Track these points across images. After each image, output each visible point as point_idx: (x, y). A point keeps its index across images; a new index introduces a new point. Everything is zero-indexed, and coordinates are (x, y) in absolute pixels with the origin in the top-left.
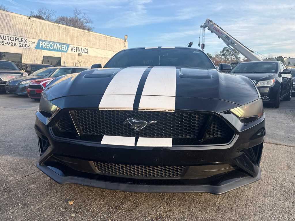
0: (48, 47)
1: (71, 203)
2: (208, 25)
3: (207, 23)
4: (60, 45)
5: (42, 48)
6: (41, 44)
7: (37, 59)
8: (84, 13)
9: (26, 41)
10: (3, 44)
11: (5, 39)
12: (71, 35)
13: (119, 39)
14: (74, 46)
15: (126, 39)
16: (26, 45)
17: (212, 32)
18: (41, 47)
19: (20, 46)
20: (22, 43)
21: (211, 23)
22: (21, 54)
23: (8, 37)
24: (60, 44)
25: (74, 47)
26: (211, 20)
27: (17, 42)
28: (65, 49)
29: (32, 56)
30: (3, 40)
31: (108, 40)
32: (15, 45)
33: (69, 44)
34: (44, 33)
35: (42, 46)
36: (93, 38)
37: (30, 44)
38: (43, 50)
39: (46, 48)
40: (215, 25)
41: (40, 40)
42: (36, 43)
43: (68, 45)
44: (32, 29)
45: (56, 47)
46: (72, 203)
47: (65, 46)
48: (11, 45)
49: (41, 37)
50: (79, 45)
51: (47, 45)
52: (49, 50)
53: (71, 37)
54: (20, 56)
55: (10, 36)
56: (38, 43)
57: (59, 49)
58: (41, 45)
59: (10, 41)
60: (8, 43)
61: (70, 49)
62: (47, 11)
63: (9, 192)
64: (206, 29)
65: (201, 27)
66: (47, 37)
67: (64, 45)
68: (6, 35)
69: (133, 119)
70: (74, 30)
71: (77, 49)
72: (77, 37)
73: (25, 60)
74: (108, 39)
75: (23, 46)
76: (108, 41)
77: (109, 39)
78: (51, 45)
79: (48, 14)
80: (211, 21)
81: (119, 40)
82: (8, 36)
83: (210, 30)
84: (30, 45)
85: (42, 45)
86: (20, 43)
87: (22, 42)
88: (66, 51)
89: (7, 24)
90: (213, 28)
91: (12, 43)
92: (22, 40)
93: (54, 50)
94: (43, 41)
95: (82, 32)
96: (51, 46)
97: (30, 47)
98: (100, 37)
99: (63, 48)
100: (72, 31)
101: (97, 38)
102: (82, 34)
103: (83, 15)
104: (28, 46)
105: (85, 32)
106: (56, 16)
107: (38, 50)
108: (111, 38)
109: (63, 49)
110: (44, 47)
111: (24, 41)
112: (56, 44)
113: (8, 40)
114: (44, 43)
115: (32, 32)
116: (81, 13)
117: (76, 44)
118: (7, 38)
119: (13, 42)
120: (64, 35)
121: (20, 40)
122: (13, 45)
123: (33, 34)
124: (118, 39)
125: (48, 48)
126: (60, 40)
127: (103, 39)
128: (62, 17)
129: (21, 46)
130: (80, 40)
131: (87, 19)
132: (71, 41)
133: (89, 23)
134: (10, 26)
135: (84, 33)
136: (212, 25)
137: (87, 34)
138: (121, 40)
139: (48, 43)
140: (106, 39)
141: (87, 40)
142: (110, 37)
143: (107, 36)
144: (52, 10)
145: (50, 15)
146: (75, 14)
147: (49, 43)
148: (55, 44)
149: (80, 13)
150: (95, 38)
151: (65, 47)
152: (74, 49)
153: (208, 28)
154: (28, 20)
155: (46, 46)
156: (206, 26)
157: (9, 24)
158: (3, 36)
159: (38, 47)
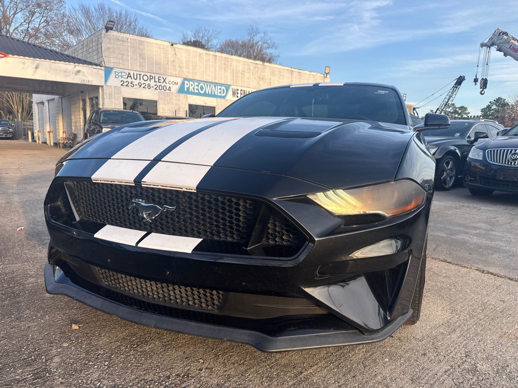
0: (197, 89)
1: (75, 327)
2: (498, 42)
3: (496, 38)
4: (215, 86)
5: (188, 92)
6: (187, 84)
7: (179, 109)
8: (264, 33)
9: (164, 81)
10: (132, 85)
11: (135, 78)
12: (233, 70)
13: (315, 74)
14: (237, 88)
15: (327, 74)
16: (165, 87)
17: (505, 55)
18: (186, 90)
19: (155, 89)
20: (158, 84)
21: (506, 37)
22: (157, 101)
23: (140, 75)
24: (216, 84)
25: (238, 90)
26: (504, 30)
27: (152, 83)
28: (223, 93)
29: (173, 104)
30: (133, 80)
31: (294, 76)
32: (149, 87)
33: (230, 85)
34: (192, 68)
35: (188, 88)
36: (269, 74)
37: (170, 85)
38: (189, 96)
39: (193, 91)
40: (512, 41)
41: (185, 79)
42: (179, 84)
43: (228, 87)
44: (174, 61)
45: (208, 90)
46: (77, 327)
47: (223, 88)
48: (144, 87)
49: (187, 74)
50: (246, 86)
51: (196, 87)
52: (199, 94)
53: (233, 73)
54: (154, 103)
55: (143, 74)
56: (183, 84)
57: (213, 94)
58: (186, 86)
59: (142, 82)
60: (140, 84)
61: (230, 92)
62: (207, 31)
63: (15, 298)
64: (494, 48)
65: (482, 45)
66: (196, 74)
67: (221, 86)
68: (138, 73)
69: (141, 200)
70: (238, 61)
71: (242, 92)
72: (243, 73)
73: (162, 111)
74: (295, 74)
75: (161, 88)
76: (294, 79)
77: (297, 74)
78: (202, 86)
79: (208, 37)
80: (506, 34)
81: (314, 76)
82: (140, 73)
83: (500, 51)
84: (170, 87)
85: (188, 86)
86: (156, 83)
87: (159, 82)
88: (224, 97)
89: (140, 55)
90: (508, 46)
91: (145, 85)
92: (159, 80)
93: (205, 95)
94: (189, 80)
95: (252, 64)
96: (202, 88)
97: (170, 90)
98: (281, 71)
99: (220, 91)
100: (235, 64)
101: (277, 73)
102: (252, 68)
103: (262, 35)
104: (167, 89)
105: (257, 64)
106: (219, 39)
107: (181, 94)
108: (300, 73)
109: (220, 93)
110: (190, 91)
111: (162, 80)
112: (209, 86)
113: (140, 80)
114: (191, 83)
115: (174, 66)
116: (259, 33)
117: (240, 84)
118: (138, 76)
119: (147, 83)
120: (223, 69)
121: (157, 80)
122: (146, 87)
123: (176, 70)
124: (312, 73)
125: (197, 91)
126: (215, 78)
127: (286, 74)
128: (230, 42)
129: (158, 88)
130: (248, 78)
131: (269, 41)
132: (233, 79)
133: (272, 48)
134: (144, 59)
135: (254, 65)
136: (507, 42)
137: (260, 66)
138: (319, 75)
139: (197, 84)
140: (292, 74)
141: (259, 77)
142: (298, 71)
143: (293, 69)
144: (213, 30)
145: (211, 38)
146: (249, 34)
147: (199, 84)
148: (207, 85)
149: (257, 32)
150: (273, 73)
151: (223, 90)
152: (238, 93)
153: (496, 47)
154: (170, 49)
155: (194, 89)
156: (493, 44)
157: (142, 56)
158: (134, 74)
159: (181, 90)
